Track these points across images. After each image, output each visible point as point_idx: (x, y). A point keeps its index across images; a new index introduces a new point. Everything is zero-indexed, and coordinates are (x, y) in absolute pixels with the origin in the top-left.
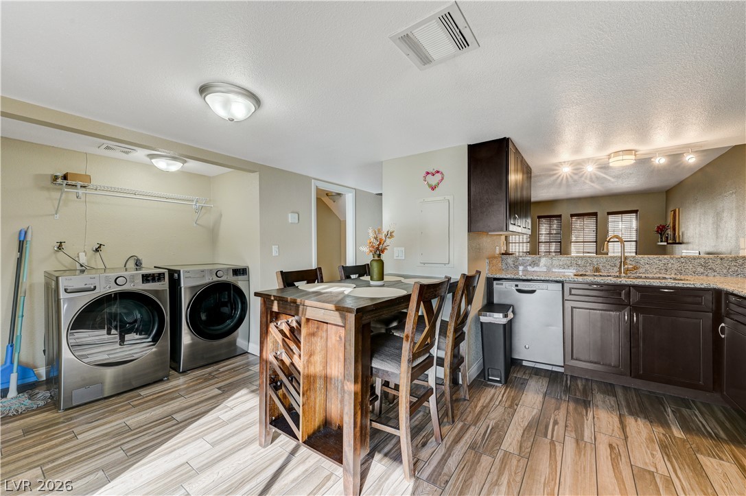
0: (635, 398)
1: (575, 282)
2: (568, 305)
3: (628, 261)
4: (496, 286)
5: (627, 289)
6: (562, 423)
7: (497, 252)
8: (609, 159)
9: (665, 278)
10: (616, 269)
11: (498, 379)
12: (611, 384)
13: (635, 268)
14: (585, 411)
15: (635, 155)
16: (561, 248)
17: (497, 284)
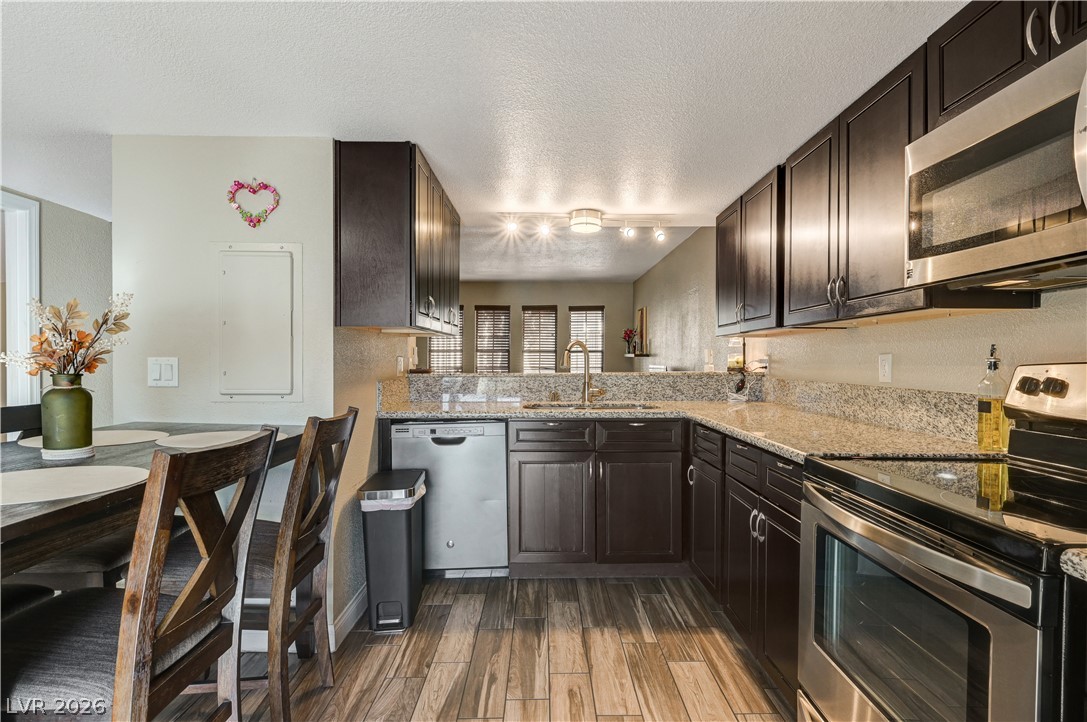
0: (601, 595)
1: (524, 420)
2: (515, 458)
3: (593, 382)
4: (396, 435)
5: (592, 426)
6: (502, 677)
7: (401, 367)
8: (570, 219)
9: (634, 406)
10: (579, 395)
11: (397, 621)
12: (571, 580)
13: (602, 392)
14: (536, 641)
15: (602, 219)
16: (509, 361)
17: (398, 431)
